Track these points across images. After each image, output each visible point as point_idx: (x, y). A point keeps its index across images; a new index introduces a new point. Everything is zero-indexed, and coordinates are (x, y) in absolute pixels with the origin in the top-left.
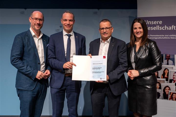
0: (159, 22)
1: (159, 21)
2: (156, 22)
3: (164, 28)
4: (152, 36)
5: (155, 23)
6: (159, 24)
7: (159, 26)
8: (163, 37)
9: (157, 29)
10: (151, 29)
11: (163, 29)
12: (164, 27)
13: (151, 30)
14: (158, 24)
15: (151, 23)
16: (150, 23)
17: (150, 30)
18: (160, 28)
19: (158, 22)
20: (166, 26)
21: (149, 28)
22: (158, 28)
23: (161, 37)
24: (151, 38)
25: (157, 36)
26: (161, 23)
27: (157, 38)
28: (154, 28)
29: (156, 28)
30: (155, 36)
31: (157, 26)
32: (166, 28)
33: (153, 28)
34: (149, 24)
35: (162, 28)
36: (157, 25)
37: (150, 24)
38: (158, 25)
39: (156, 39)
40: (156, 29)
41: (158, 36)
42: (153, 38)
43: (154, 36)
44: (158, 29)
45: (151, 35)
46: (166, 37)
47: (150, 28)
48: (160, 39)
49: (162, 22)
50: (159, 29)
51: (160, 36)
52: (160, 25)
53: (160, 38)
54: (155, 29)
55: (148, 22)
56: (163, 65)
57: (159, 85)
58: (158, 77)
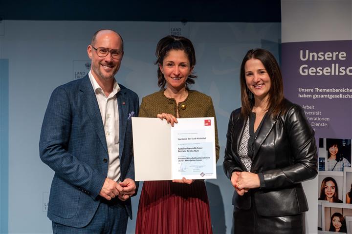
0: (337, 56)
1: (337, 53)
2: (331, 56)
4: (321, 90)
5: (328, 56)
6: (338, 61)
7: (337, 65)
8: (350, 93)
9: (333, 74)
10: (317, 72)
11: (348, 73)
13: (318, 74)
14: (334, 59)
15: (318, 57)
16: (313, 56)
17: (314, 74)
18: (341, 69)
19: (335, 54)
21: (313, 70)
22: (335, 70)
23: (344, 93)
24: (317, 96)
25: (333, 90)
26: (342, 57)
27: (333, 96)
28: (326, 71)
29: (329, 71)
30: (328, 90)
31: (333, 65)
33: (322, 70)
34: (311, 59)
35: (345, 70)
36: (332, 62)
37: (316, 59)
38: (335, 62)
39: (330, 98)
40: (331, 73)
41: (337, 90)
42: (322, 96)
43: (324, 90)
44: (337, 74)
45: (317, 89)
47: (315, 71)
48: (340, 99)
49: (345, 55)
50: (339, 72)
51: (341, 90)
52: (342, 64)
53: (341, 96)
54: (329, 74)
55: (310, 56)
56: (350, 167)
57: (340, 222)
58: (336, 199)
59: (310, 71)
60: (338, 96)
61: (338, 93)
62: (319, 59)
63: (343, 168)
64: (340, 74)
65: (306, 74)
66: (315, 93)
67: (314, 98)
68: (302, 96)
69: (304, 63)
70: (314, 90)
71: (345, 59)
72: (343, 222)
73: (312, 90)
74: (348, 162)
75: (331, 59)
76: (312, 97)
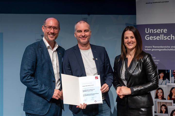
0: (163, 31)
1: (163, 29)
2: (160, 31)
3: (170, 38)
4: (155, 47)
5: (158, 31)
6: (163, 33)
7: (163, 35)
8: (169, 48)
9: (161, 39)
10: (153, 38)
11: (168, 39)
12: (170, 36)
13: (154, 39)
14: (161, 32)
16: (152, 31)
17: (152, 39)
19: (162, 30)
20: (171, 35)
21: (151, 37)
22: (162, 37)
23: (166, 48)
24: (154, 50)
25: (161, 47)
26: (165, 31)
27: (161, 50)
28: (158, 38)
29: (159, 38)
30: (159, 47)
31: (161, 35)
32: (173, 38)
33: (156, 38)
35: (167, 37)
36: (161, 33)
37: (153, 32)
38: (162, 34)
39: (160, 50)
40: (160, 39)
41: (163, 47)
42: (156, 50)
43: (157, 47)
44: (163, 39)
45: (154, 47)
46: (172, 48)
47: (152, 38)
49: (166, 30)
50: (164, 38)
51: (165, 47)
52: (165, 34)
53: (165, 50)
54: (159, 39)
55: (150, 31)
56: (169, 83)
57: (165, 108)
58: (163, 98)
59: (150, 38)
60: (163, 50)
61: (163, 48)
62: (154, 32)
63: (166, 83)
64: (164, 39)
65: (148, 39)
66: (152, 48)
67: (152, 50)
68: (147, 50)
69: (147, 34)
70: (152, 47)
71: (166, 32)
72: (166, 109)
73: (151, 47)
74: (168, 80)
75: (160, 32)
76: (151, 50)
